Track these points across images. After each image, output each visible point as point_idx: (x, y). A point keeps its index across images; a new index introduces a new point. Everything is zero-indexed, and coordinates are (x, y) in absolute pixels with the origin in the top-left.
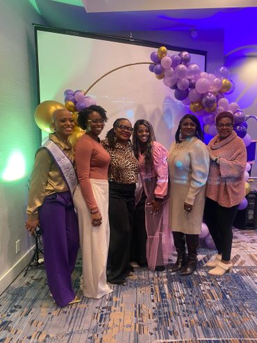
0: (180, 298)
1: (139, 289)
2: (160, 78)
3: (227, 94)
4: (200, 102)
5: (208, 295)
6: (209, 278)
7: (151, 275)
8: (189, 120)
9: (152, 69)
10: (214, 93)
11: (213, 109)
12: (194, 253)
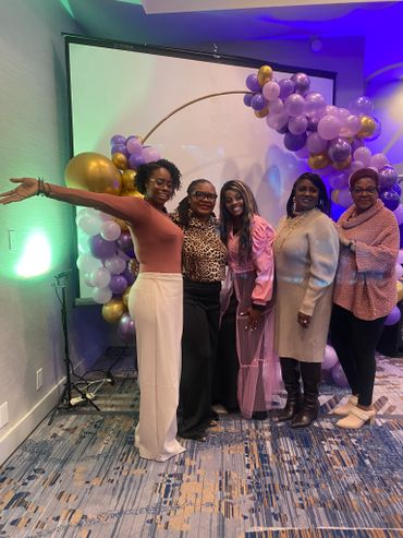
0: (290, 463)
1: (226, 448)
2: (261, 115)
3: (367, 140)
4: (324, 153)
5: (336, 460)
6: (337, 432)
7: (246, 426)
8: (307, 183)
9: (248, 102)
10: (347, 139)
11: (345, 164)
12: (313, 392)
